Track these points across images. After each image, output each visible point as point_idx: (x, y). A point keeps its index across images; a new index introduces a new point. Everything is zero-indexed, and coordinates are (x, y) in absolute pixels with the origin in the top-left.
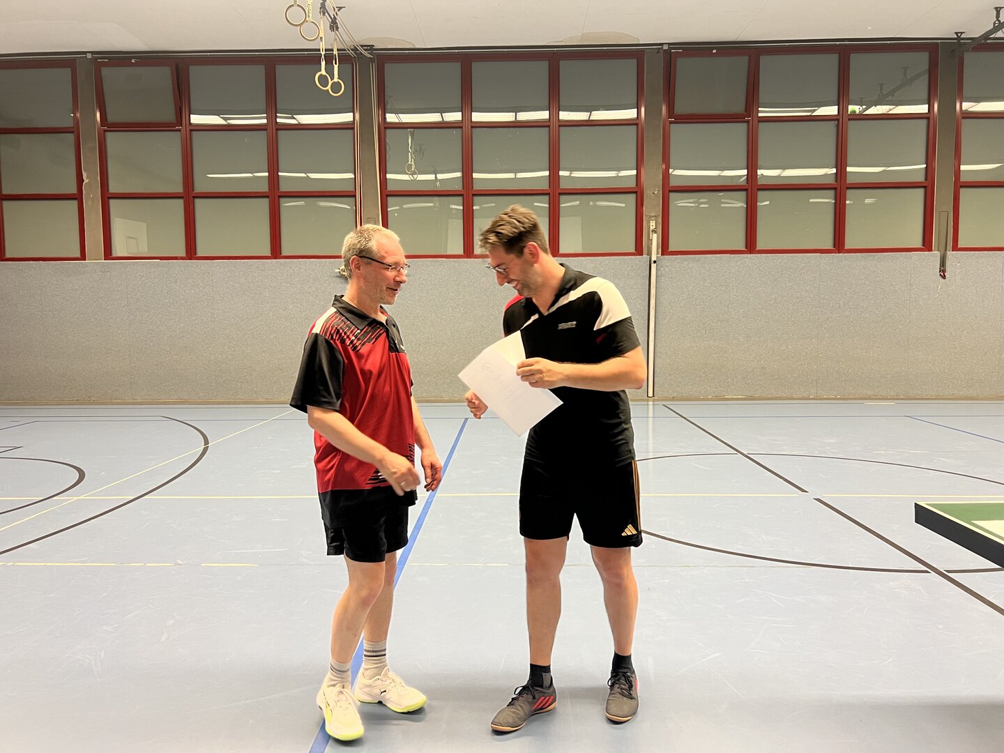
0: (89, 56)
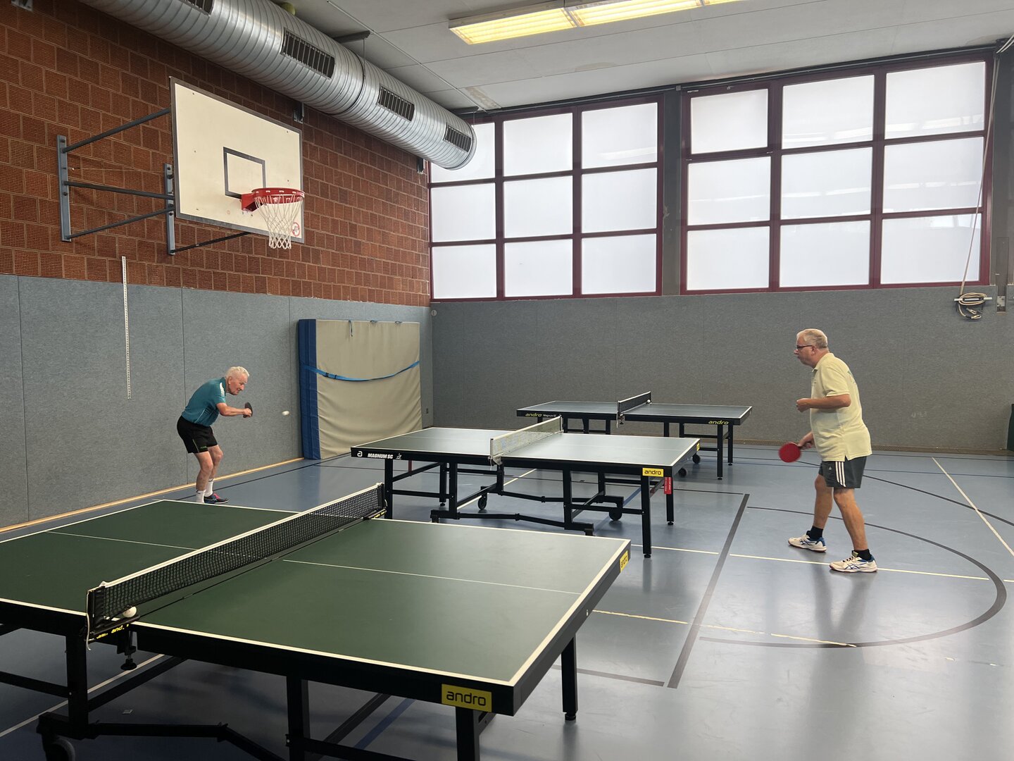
0: (678, 88)
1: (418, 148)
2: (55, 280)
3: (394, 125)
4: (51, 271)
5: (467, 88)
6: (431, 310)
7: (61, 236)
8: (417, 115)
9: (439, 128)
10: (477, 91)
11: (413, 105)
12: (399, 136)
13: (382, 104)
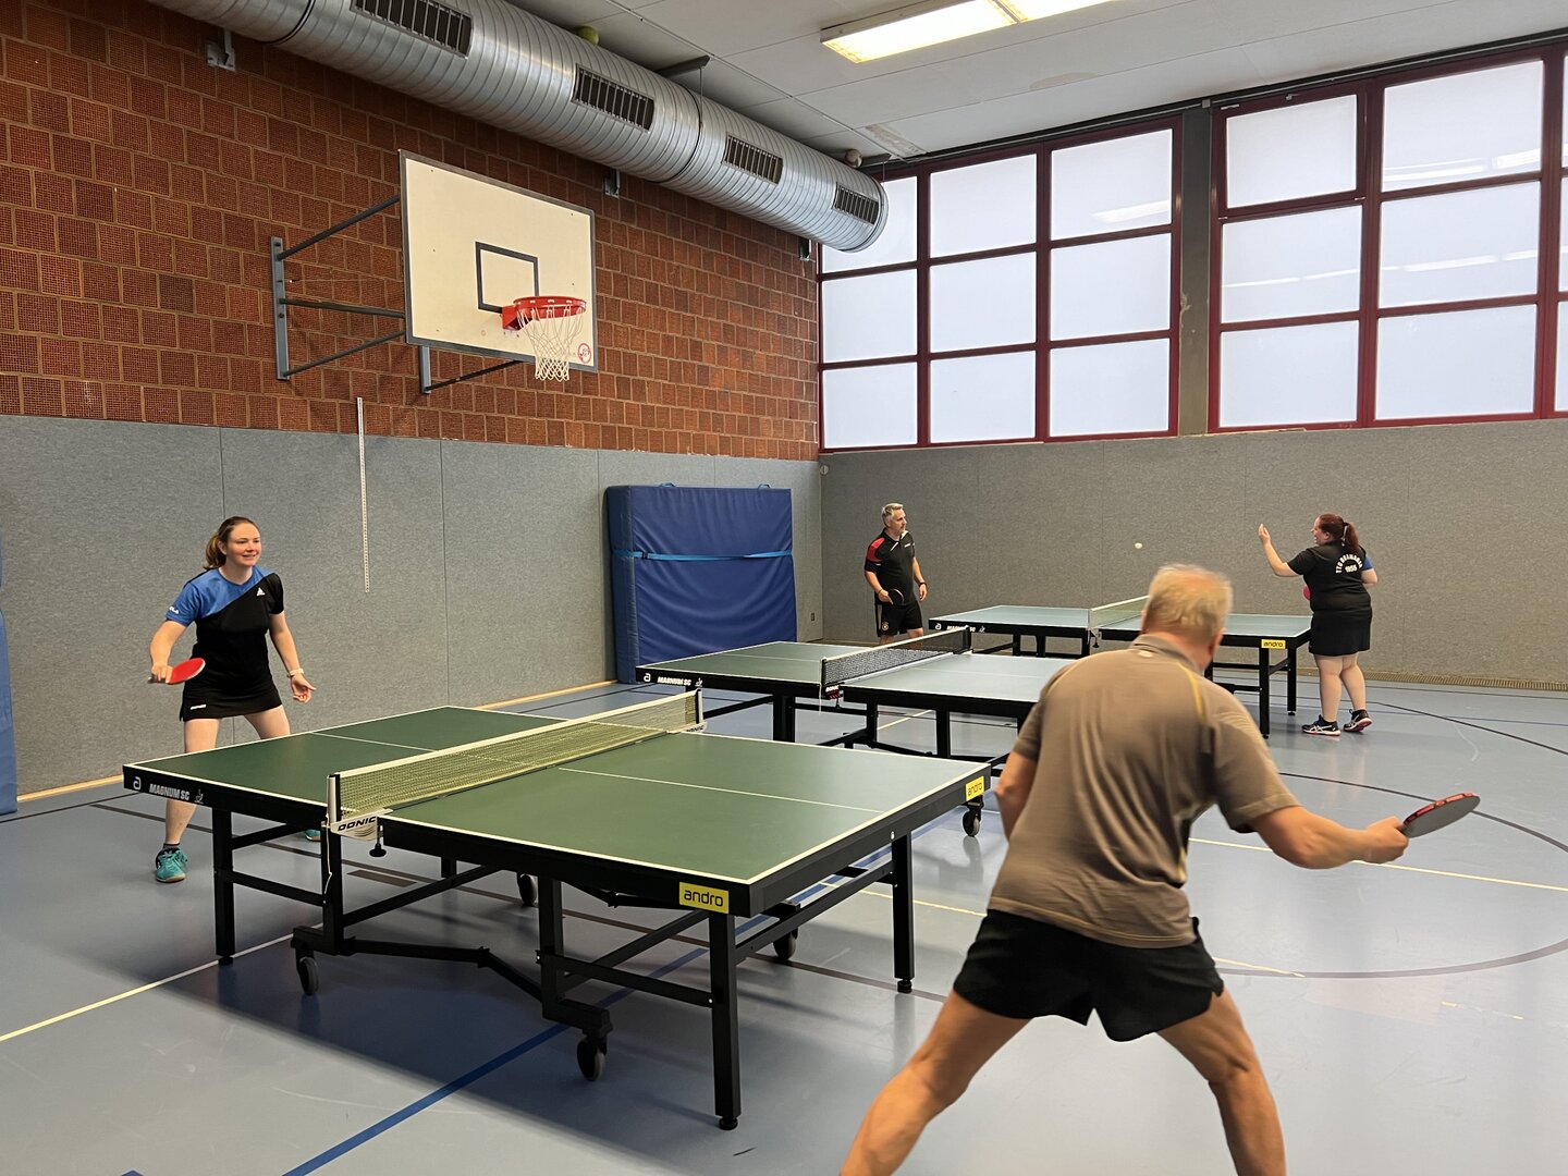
0: (1206, 104)
1: (795, 223)
2: (268, 431)
3: (751, 192)
4: (263, 421)
5: (867, 128)
6: (821, 465)
7: (276, 372)
8: (787, 173)
9: (823, 191)
10: (883, 131)
11: (780, 160)
12: (763, 206)
13: (731, 162)
